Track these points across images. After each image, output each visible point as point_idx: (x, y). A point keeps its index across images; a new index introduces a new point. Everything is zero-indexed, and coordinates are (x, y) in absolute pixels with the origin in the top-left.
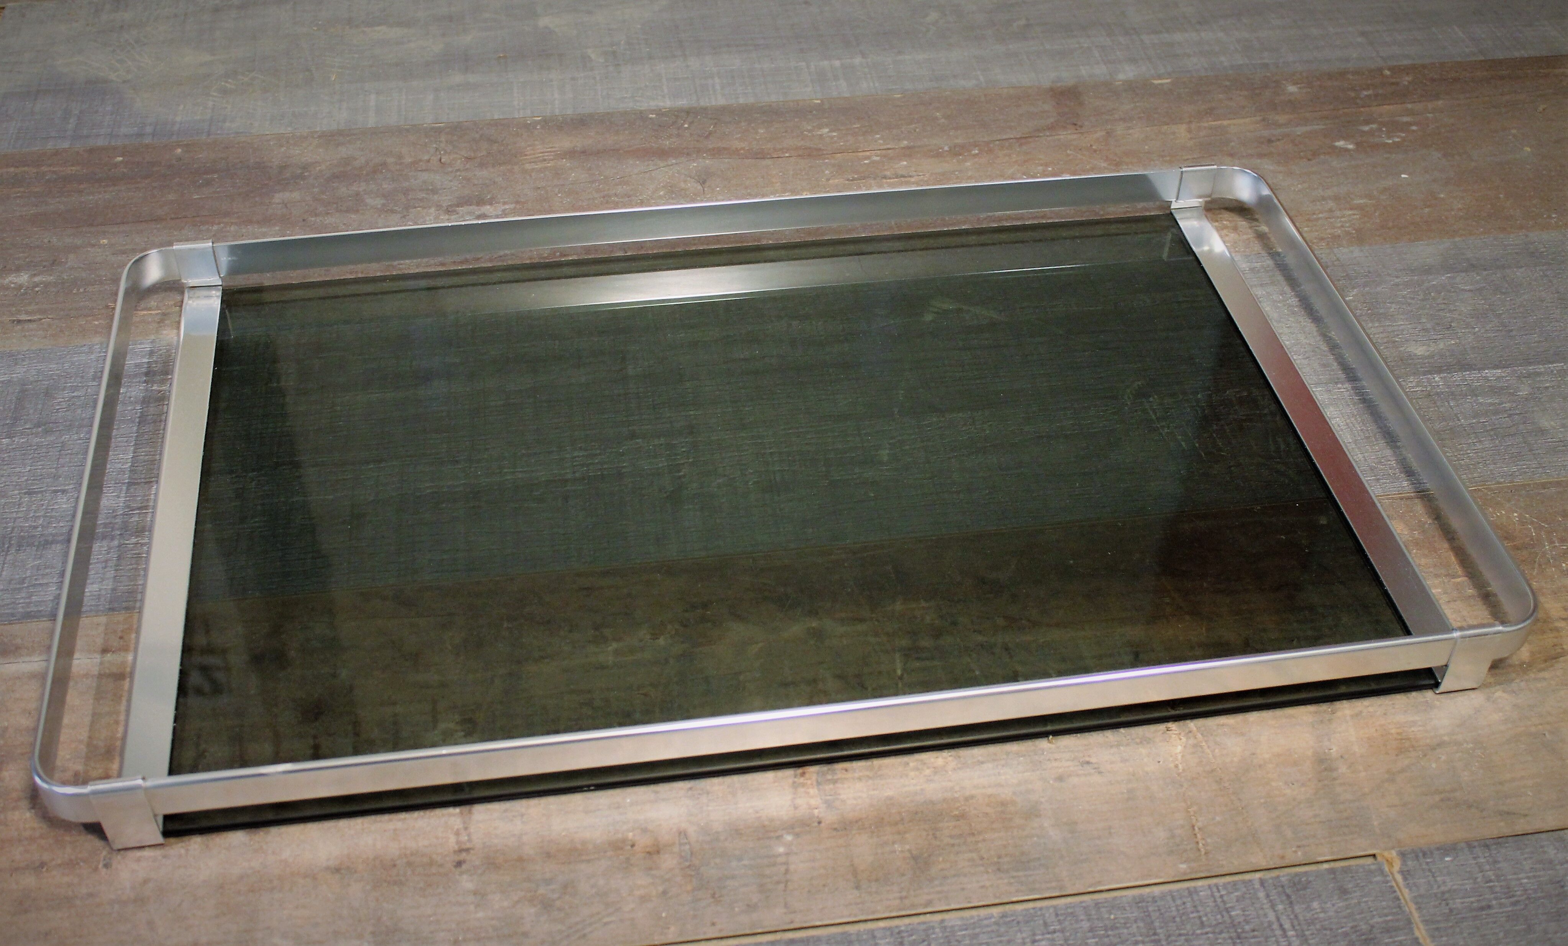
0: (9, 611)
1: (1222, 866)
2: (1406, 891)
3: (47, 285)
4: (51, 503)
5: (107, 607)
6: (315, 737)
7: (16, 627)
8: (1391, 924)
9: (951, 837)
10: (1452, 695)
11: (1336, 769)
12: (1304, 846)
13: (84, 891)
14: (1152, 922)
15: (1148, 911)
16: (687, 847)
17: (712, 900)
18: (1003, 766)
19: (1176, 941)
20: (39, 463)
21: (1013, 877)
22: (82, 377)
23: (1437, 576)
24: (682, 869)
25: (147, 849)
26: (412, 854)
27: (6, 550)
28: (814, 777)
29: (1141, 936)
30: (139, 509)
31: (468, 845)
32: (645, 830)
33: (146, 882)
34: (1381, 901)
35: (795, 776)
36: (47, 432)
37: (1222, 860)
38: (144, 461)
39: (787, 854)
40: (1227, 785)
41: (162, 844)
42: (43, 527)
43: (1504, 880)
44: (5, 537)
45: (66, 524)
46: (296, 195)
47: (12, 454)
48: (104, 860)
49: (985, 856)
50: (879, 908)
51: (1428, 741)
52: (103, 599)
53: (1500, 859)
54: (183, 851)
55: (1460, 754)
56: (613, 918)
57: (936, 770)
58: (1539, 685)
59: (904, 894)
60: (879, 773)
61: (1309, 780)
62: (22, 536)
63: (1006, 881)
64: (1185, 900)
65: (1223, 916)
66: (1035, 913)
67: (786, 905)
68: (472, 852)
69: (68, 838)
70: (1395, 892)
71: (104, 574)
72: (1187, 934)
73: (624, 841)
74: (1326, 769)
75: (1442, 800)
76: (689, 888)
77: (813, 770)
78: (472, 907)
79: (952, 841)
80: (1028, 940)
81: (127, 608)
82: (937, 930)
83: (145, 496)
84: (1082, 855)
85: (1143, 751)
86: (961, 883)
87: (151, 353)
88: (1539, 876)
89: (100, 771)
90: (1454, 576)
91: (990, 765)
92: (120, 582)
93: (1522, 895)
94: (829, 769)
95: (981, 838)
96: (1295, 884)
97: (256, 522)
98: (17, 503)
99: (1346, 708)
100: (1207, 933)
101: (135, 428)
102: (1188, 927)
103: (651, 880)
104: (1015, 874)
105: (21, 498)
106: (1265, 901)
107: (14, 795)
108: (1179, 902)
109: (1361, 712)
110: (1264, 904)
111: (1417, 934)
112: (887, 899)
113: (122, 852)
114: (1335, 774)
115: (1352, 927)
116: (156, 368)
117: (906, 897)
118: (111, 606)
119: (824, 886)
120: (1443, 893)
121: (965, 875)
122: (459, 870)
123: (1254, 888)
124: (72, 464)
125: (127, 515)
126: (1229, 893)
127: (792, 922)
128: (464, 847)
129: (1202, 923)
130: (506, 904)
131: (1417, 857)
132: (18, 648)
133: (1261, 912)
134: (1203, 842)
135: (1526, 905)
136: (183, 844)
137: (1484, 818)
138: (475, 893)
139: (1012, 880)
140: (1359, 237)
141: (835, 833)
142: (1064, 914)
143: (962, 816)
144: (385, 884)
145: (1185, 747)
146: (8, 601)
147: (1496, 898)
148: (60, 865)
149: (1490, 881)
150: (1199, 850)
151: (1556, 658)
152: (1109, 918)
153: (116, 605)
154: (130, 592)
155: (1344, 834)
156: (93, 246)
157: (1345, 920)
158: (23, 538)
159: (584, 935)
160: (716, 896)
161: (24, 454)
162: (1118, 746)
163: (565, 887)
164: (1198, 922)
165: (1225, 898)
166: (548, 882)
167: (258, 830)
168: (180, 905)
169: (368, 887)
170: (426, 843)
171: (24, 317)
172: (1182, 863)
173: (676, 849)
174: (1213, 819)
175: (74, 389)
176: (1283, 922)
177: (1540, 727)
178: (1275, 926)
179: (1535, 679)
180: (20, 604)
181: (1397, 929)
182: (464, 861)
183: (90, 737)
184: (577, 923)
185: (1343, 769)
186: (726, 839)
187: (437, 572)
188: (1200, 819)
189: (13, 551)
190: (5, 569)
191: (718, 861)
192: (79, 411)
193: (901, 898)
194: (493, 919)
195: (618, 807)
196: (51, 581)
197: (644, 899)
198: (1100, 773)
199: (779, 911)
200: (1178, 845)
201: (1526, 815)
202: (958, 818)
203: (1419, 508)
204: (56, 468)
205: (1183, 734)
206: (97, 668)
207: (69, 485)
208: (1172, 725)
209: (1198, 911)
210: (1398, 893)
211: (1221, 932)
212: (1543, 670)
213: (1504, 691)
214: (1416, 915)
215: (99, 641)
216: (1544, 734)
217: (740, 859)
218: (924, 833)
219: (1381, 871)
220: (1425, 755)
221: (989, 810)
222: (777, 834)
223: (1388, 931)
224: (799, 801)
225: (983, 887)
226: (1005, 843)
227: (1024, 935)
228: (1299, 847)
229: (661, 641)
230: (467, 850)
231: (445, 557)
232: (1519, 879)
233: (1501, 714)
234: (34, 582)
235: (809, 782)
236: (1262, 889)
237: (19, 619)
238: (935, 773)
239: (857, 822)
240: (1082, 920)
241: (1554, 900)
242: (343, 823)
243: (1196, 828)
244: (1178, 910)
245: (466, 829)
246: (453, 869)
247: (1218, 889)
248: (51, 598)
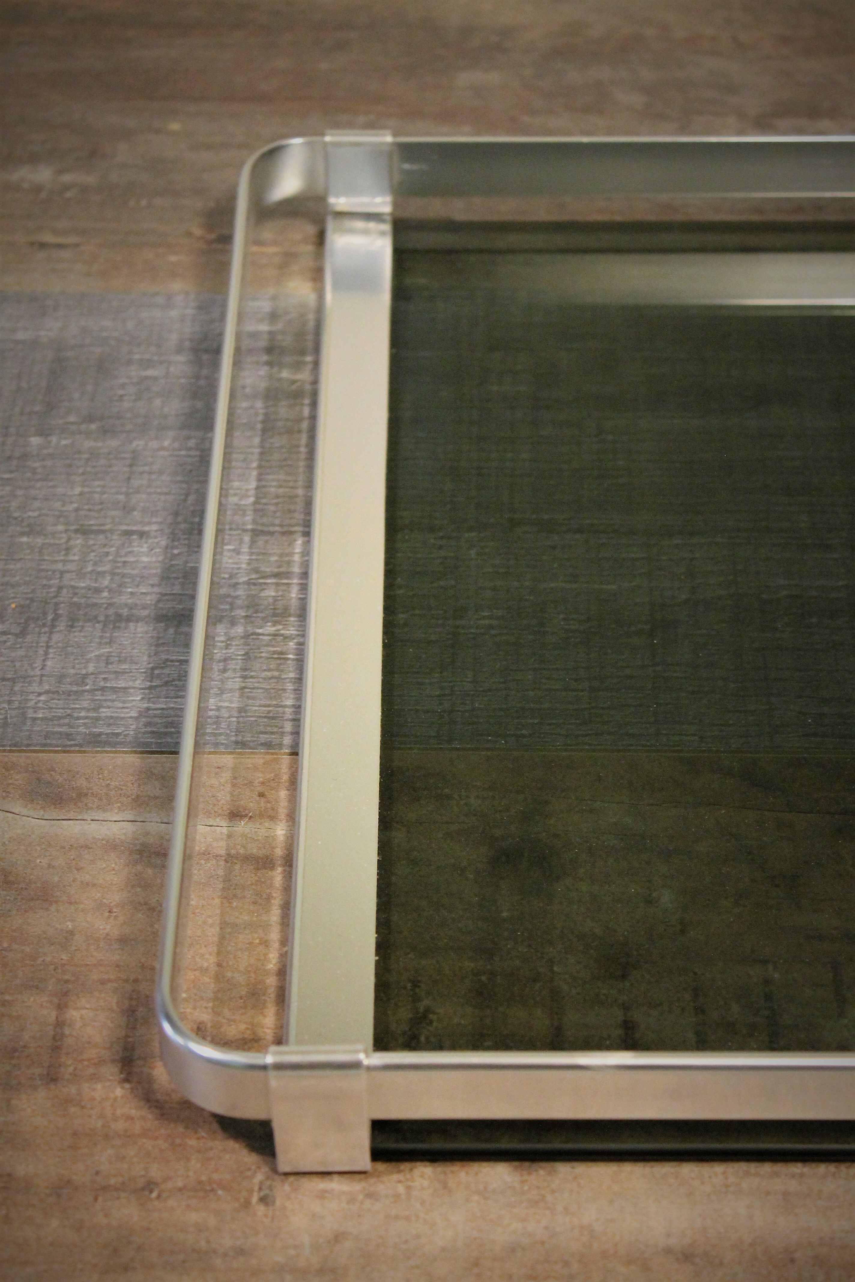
0: (64, 729)
3: (84, 189)
4: (123, 552)
5: (233, 739)
6: (626, 1008)
7: (77, 758)
13: (227, 1242)
20: (97, 483)
22: (159, 346)
25: (336, 1177)
27: (49, 623)
30: (276, 575)
33: (338, 1237)
36: (105, 432)
38: (277, 497)
41: (364, 1173)
42: (110, 591)
44: (46, 603)
45: (149, 590)
46: (493, 78)
47: (49, 463)
48: (260, 1189)
52: (223, 725)
54: (401, 1189)
62: (75, 603)
69: (192, 1142)
71: (222, 681)
81: (268, 745)
83: (281, 555)
87: (273, 316)
89: (243, 1027)
92: (253, 698)
97: (484, 618)
98: (64, 546)
101: (257, 440)
105: (69, 539)
107: (92, 1053)
113: (292, 1179)
116: (287, 341)
118: (240, 738)
124: (152, 490)
125: (254, 584)
132: (81, 795)
136: (401, 1177)
146: (60, 713)
148: (181, 1190)
153: (248, 738)
154: (273, 718)
156: (158, 131)
158: (78, 606)
161: (70, 466)
167: (535, 1165)
171: (49, 238)
175: (148, 364)
180: (78, 718)
183: (219, 965)
187: (815, 735)
189: (62, 625)
190: (51, 656)
192: (158, 402)
196: (131, 684)
204: (127, 494)
206: (223, 844)
207: (149, 523)
215: (224, 797)
231: (826, 710)
234: (102, 684)
237: (81, 745)
242: (688, 1170)
248: (134, 714)
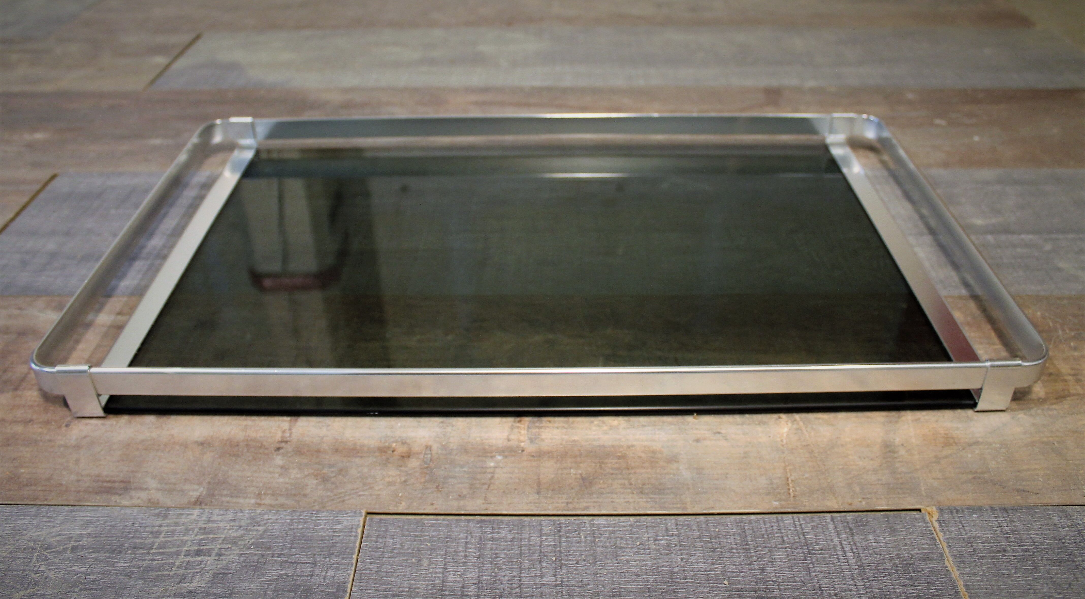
1: (805, 506)
2: (941, 535)
5: (130, 293)
8: (927, 555)
9: (612, 468)
10: (986, 414)
11: (897, 452)
12: (868, 498)
13: (48, 437)
14: (746, 537)
15: (744, 529)
16: (429, 456)
17: (436, 489)
18: (659, 429)
19: (761, 551)
21: (650, 498)
23: (981, 343)
24: (421, 469)
25: (95, 419)
26: (251, 440)
28: (527, 424)
29: (736, 545)
30: (169, 248)
31: (288, 439)
32: (404, 443)
33: (85, 437)
34: (922, 539)
35: (514, 422)
37: (806, 502)
39: (495, 467)
40: (816, 455)
41: (104, 417)
43: (1017, 534)
48: (67, 421)
49: (633, 483)
50: (550, 507)
51: (967, 440)
52: (128, 289)
53: (1015, 520)
54: (114, 423)
55: (990, 450)
56: (366, 493)
57: (611, 428)
58: (1051, 413)
59: (570, 500)
60: (572, 425)
61: (877, 457)
63: (645, 500)
64: (773, 524)
65: (799, 538)
66: (661, 521)
67: (485, 498)
68: (289, 443)
69: (52, 408)
70: (933, 534)
71: (136, 277)
72: (771, 547)
73: (388, 448)
74: (890, 451)
75: (974, 478)
76: (423, 480)
77: (527, 420)
78: (277, 475)
79: (612, 471)
80: (652, 539)
81: (140, 294)
82: (587, 525)
84: (703, 489)
85: (759, 429)
86: (612, 498)
87: (206, 177)
88: (1045, 534)
90: (994, 344)
91: (649, 428)
92: (142, 281)
93: (1031, 546)
94: (538, 420)
95: (633, 471)
96: (857, 522)
99: (909, 416)
100: (786, 548)
102: (772, 542)
103: (399, 473)
104: (652, 496)
106: (833, 531)
108: (768, 525)
109: (919, 419)
110: (831, 533)
111: (947, 564)
112: (557, 503)
113: (77, 418)
114: (896, 455)
115: (897, 555)
116: (206, 183)
117: (571, 503)
119: (515, 489)
120: (969, 538)
121: (616, 493)
122: (277, 452)
123: (826, 522)
126: (807, 523)
127: (486, 509)
128: (285, 440)
129: (783, 541)
130: (299, 476)
131: (952, 513)
133: (829, 538)
134: (793, 489)
135: (1034, 552)
136: (117, 419)
137: (1006, 492)
138: (282, 467)
139: (649, 500)
140: (945, 165)
141: (531, 458)
142: (682, 525)
143: (623, 457)
144: (228, 455)
145: (790, 429)
147: (1010, 546)
148: (40, 422)
149: (1007, 533)
150: (789, 494)
151: (1064, 397)
152: (714, 531)
153: (133, 292)
155: (899, 493)
157: (892, 549)
159: (344, 501)
160: (440, 487)
162: (742, 424)
163: (341, 470)
164: (780, 539)
165: (803, 526)
166: (331, 466)
167: (164, 416)
168: (99, 452)
169: (217, 456)
170: (262, 435)
172: (775, 501)
173: (421, 456)
174: (803, 475)
176: (844, 546)
177: (1051, 439)
178: (838, 548)
179: (1048, 409)
181: (931, 559)
182: (282, 448)
184: (341, 493)
185: (902, 452)
186: (457, 454)
188: (793, 474)
189: (92, 261)
191: (447, 466)
193: (567, 503)
194: (288, 484)
195: (391, 428)
197: (390, 484)
198: (726, 440)
199: (480, 502)
200: (775, 489)
201: (1037, 494)
202: (619, 458)
203: (972, 305)
205: (790, 421)
206: (110, 322)
208: (783, 416)
209: (782, 533)
210: (935, 535)
211: (797, 548)
212: (1055, 404)
213: (1025, 414)
214: (947, 551)
215: (118, 309)
216: (1054, 443)
217: (462, 467)
218: (594, 465)
219: (924, 521)
220: (964, 449)
221: (643, 455)
222: (492, 455)
223: (924, 560)
224: (512, 437)
225: (628, 502)
226: (649, 476)
227: (650, 535)
228: (864, 499)
229: (449, 337)
230: (286, 442)
232: (1029, 534)
233: (1022, 428)
235: (523, 426)
236: (832, 523)
238: (611, 429)
239: (548, 453)
240: (694, 530)
241: (1057, 551)
242: (216, 418)
243: (790, 480)
244: (767, 530)
245: (290, 429)
246: (273, 452)
247: (799, 520)
